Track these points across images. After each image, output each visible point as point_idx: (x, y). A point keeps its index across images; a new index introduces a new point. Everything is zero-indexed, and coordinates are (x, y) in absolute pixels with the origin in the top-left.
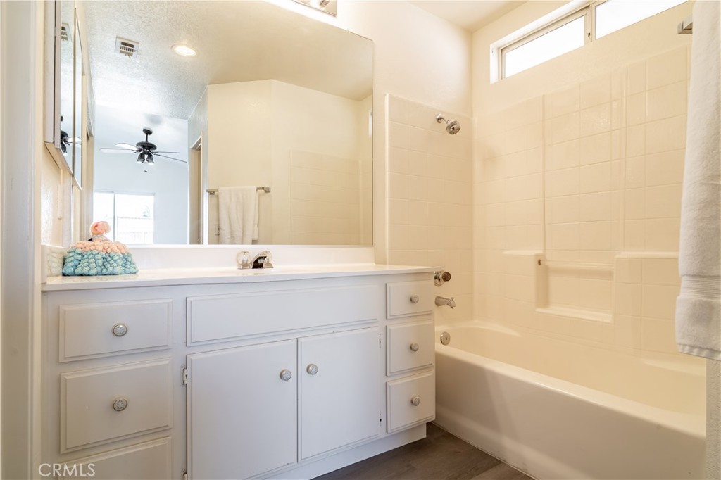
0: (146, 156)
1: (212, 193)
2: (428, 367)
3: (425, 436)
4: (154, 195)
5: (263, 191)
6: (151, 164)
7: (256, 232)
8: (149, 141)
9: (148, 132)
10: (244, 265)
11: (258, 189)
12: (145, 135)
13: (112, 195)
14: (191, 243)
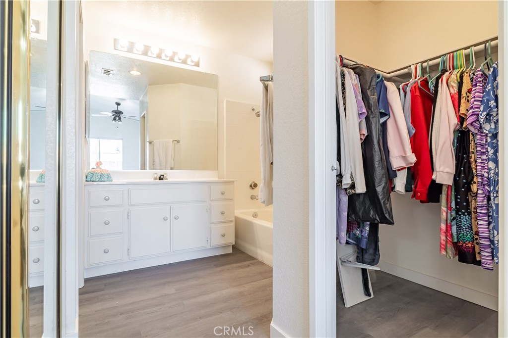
0: (117, 118)
1: (150, 143)
2: (231, 222)
3: (231, 252)
4: (122, 139)
5: (176, 142)
6: (120, 122)
7: (173, 163)
8: (119, 110)
9: (118, 104)
10: (156, 179)
11: (173, 141)
12: (116, 106)
13: (98, 139)
14: (141, 169)
